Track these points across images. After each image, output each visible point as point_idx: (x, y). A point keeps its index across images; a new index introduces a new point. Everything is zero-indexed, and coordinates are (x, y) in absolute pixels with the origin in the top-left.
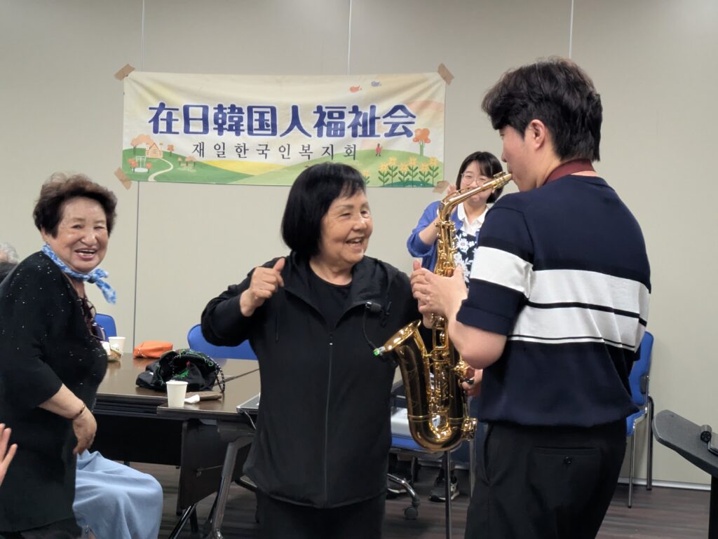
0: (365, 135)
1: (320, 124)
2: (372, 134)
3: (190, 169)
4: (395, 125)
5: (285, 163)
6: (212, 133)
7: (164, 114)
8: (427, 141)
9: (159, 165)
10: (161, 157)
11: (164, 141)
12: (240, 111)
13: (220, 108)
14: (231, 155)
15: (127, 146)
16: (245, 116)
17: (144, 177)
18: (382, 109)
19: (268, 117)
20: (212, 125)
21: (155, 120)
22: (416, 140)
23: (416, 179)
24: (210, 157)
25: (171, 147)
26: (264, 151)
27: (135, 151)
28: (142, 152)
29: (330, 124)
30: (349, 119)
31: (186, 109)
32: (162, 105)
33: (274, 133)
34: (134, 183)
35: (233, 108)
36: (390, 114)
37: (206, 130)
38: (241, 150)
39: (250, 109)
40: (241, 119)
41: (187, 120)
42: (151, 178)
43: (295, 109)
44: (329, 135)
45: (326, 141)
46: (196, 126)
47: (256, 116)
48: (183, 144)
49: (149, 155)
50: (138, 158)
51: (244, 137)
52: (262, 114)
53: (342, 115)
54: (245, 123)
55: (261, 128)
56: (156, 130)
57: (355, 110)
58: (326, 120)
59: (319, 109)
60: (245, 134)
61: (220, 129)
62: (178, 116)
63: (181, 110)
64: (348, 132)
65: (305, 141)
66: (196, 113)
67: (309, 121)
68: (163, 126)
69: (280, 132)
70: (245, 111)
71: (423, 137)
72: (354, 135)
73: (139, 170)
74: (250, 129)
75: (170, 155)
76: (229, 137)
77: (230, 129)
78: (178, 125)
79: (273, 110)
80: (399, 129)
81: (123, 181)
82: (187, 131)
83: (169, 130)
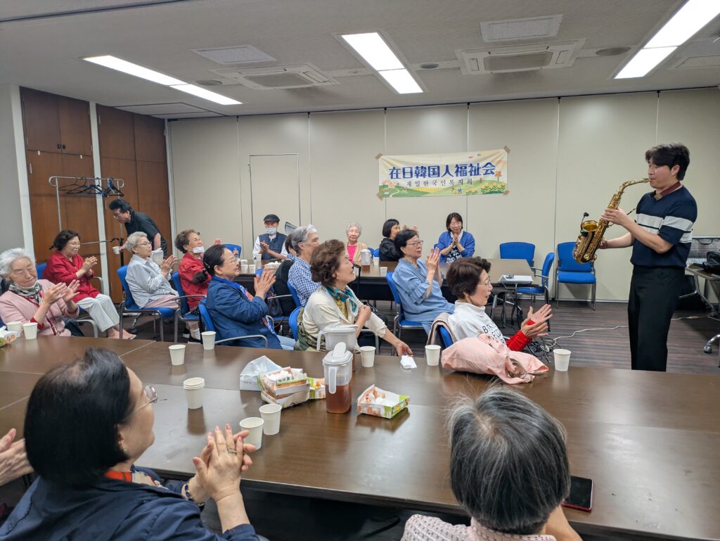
0: (475, 175)
1: (457, 172)
2: (478, 174)
3: (405, 192)
4: (487, 170)
5: (444, 187)
6: (414, 178)
7: (395, 171)
8: (500, 176)
9: (394, 191)
10: (394, 188)
11: (395, 181)
12: (425, 168)
13: (417, 168)
14: (422, 185)
15: (381, 184)
16: (427, 170)
17: (388, 196)
18: (482, 164)
20: (414, 174)
21: (392, 174)
22: (496, 176)
23: (497, 190)
24: (414, 187)
25: (398, 184)
26: (435, 183)
27: (384, 186)
28: (387, 186)
29: (461, 172)
30: (469, 169)
31: (404, 169)
32: (394, 168)
33: (439, 176)
34: (384, 198)
35: (422, 167)
36: (485, 166)
37: (412, 176)
38: (426, 183)
39: (429, 167)
40: (425, 171)
41: (404, 173)
42: (391, 196)
43: (447, 166)
44: (461, 176)
45: (460, 178)
46: (408, 175)
47: (431, 170)
48: (403, 182)
49: (390, 187)
50: (385, 189)
51: (427, 178)
52: (434, 169)
53: (466, 168)
54: (427, 173)
55: (434, 174)
56: (392, 178)
57: (471, 165)
58: (459, 170)
59: (457, 166)
60: (427, 177)
61: (417, 176)
62: (401, 172)
63: (402, 170)
64: (469, 174)
65: (451, 178)
66: (408, 170)
67: (452, 171)
68: (394, 176)
69: (441, 175)
70: (427, 168)
71: (499, 174)
72: (471, 175)
73: (386, 193)
74: (429, 175)
75: (398, 187)
76: (421, 179)
77: (421, 175)
78: (401, 175)
79: (438, 167)
80: (489, 172)
81: (380, 198)
82: (404, 177)
83: (397, 177)
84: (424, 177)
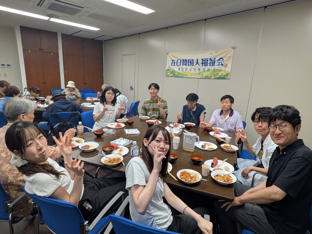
0: (212, 66)
1: (202, 63)
3: (177, 74)
5: (195, 72)
7: (173, 62)
9: (172, 73)
19: (192, 61)
20: (181, 64)
23: (223, 77)
24: (181, 71)
26: (191, 70)
28: (169, 70)
29: (205, 63)
30: (209, 62)
35: (185, 60)
36: (219, 60)
38: (186, 69)
40: (187, 62)
43: (197, 59)
44: (204, 66)
47: (190, 62)
56: (172, 65)
63: (176, 61)
64: (209, 65)
65: (199, 67)
69: (194, 65)
71: (226, 66)
74: (188, 65)
76: (184, 66)
80: (220, 64)
82: (177, 65)
84: (186, 66)
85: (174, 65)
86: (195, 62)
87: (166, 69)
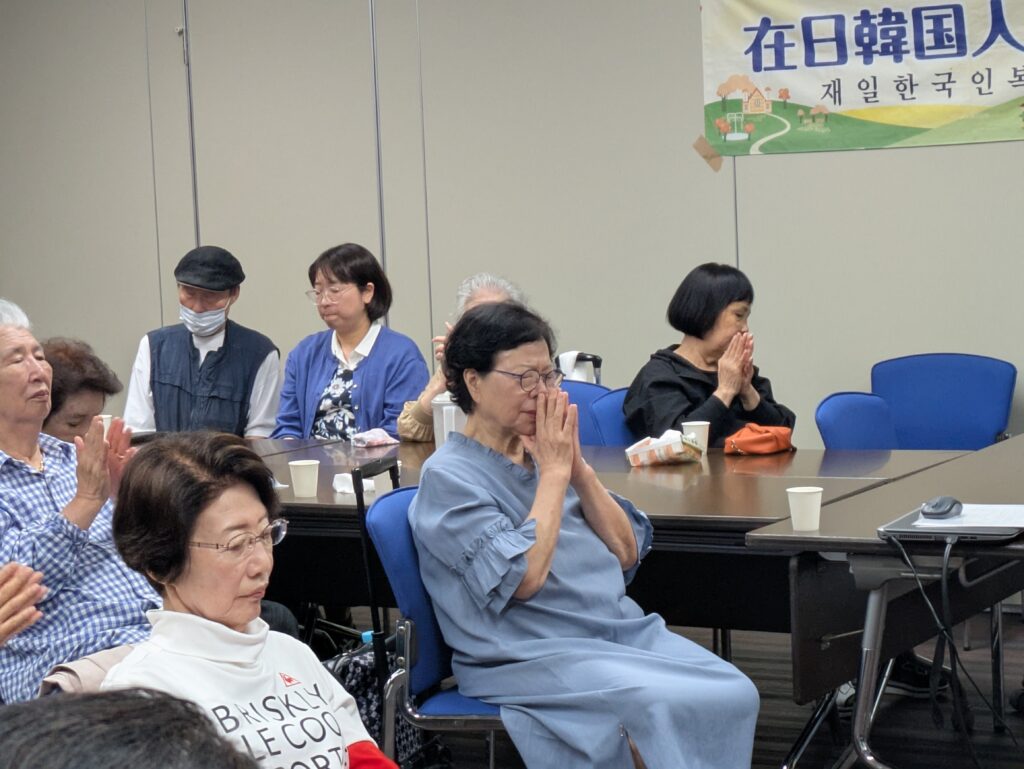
3: (818, 128)
5: (984, 101)
6: (855, 62)
7: (769, 38)
9: (767, 125)
10: (767, 111)
11: (773, 82)
12: (900, 17)
13: (865, 16)
14: (888, 96)
15: (711, 97)
16: (909, 27)
17: (742, 149)
20: (852, 48)
21: (756, 48)
24: (852, 103)
25: (785, 93)
26: (946, 84)
27: (726, 106)
28: (737, 105)
31: (806, 24)
32: (766, 22)
33: (962, 50)
34: (727, 161)
35: (887, 14)
37: (842, 57)
38: (905, 86)
39: (917, 13)
40: (902, 33)
41: (809, 42)
42: (755, 149)
43: (997, 6)
46: (826, 53)
47: (928, 25)
48: (805, 85)
49: (748, 110)
50: (732, 117)
51: (910, 64)
52: (938, 20)
54: (910, 37)
55: (939, 44)
56: (757, 67)
60: (910, 57)
61: (867, 54)
62: (794, 37)
63: (799, 27)
65: (1018, 59)
66: (823, 29)
68: (768, 57)
69: (971, 47)
70: (908, 17)
73: (735, 137)
74: (920, 49)
75: (785, 106)
76: (883, 66)
77: (885, 51)
78: (795, 54)
79: (958, 11)
81: (708, 157)
82: (810, 62)
84: (898, 59)
85: (780, 64)
86: (978, 28)
87: (708, 101)
